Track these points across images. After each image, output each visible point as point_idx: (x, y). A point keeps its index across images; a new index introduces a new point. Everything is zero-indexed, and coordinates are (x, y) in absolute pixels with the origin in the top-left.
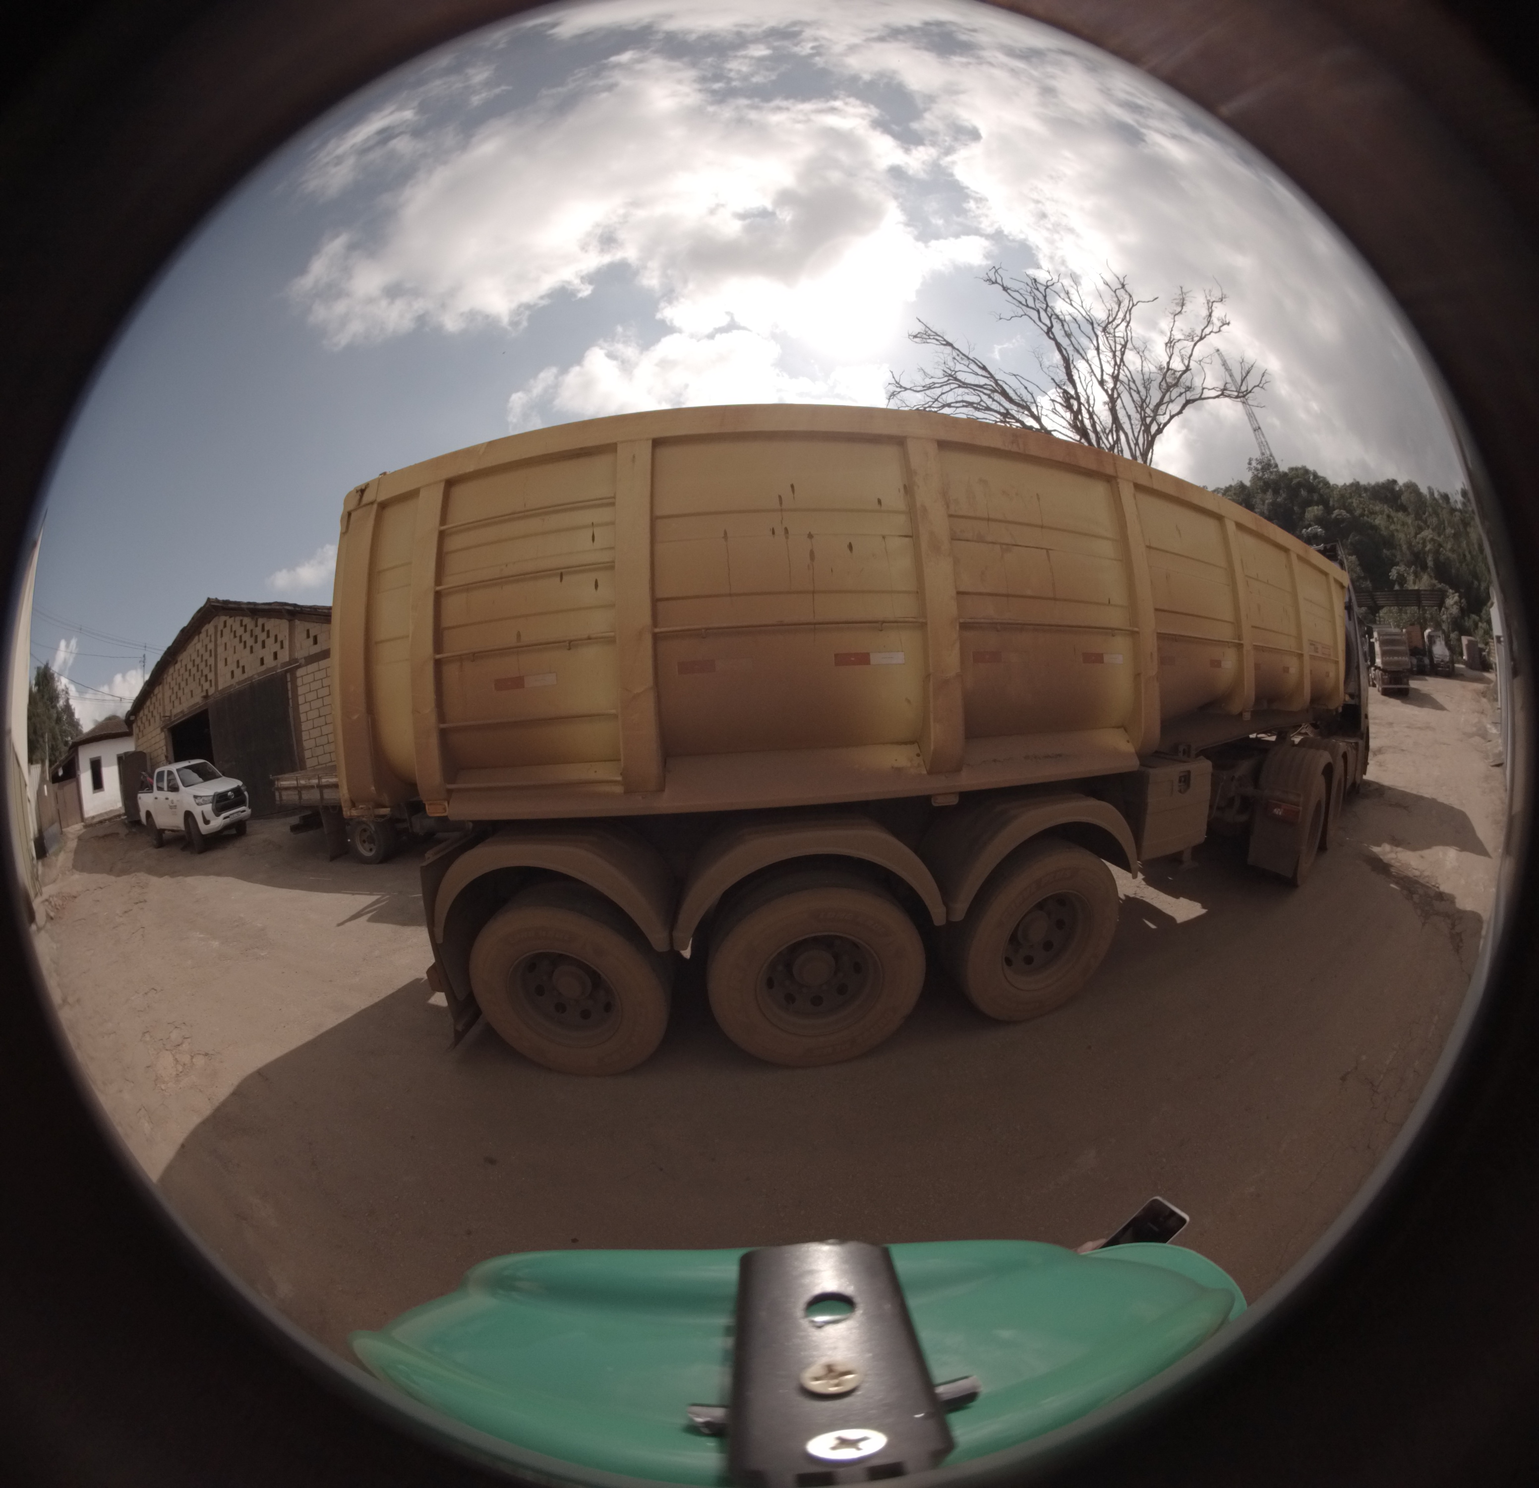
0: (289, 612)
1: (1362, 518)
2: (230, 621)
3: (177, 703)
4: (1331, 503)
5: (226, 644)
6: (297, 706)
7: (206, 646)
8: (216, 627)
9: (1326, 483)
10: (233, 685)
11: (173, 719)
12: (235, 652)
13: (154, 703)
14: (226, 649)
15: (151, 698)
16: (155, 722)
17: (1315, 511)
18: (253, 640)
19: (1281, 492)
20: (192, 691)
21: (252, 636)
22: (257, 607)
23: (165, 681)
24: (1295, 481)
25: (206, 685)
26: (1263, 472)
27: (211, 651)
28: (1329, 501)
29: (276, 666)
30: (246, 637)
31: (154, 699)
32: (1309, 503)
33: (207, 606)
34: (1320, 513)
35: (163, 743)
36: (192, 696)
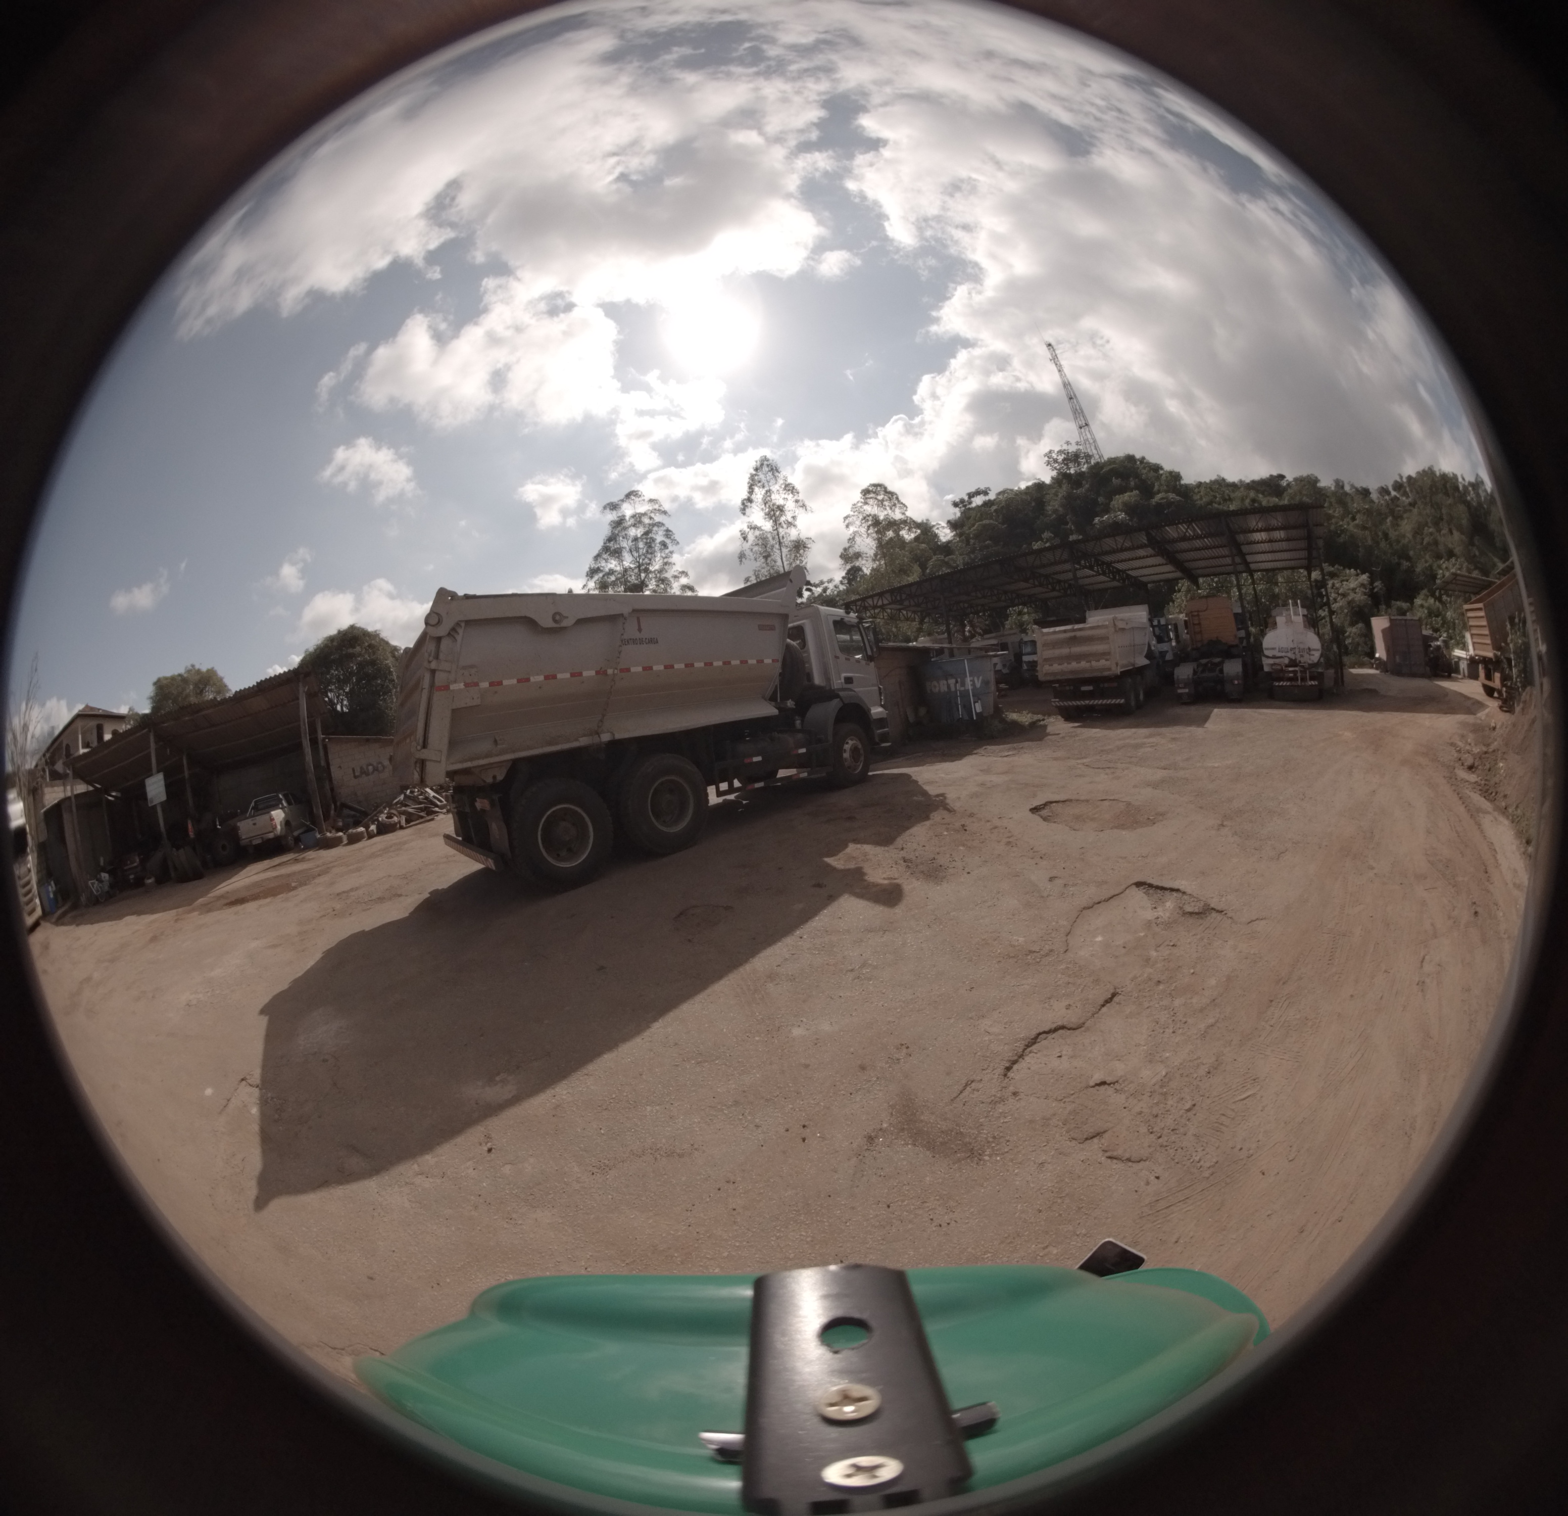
1: (1210, 506)
4: (1156, 488)
9: (1156, 468)
17: (1125, 498)
19: (1084, 482)
24: (1106, 469)
26: (1067, 464)
28: (1154, 485)
32: (1122, 490)
34: (1133, 500)
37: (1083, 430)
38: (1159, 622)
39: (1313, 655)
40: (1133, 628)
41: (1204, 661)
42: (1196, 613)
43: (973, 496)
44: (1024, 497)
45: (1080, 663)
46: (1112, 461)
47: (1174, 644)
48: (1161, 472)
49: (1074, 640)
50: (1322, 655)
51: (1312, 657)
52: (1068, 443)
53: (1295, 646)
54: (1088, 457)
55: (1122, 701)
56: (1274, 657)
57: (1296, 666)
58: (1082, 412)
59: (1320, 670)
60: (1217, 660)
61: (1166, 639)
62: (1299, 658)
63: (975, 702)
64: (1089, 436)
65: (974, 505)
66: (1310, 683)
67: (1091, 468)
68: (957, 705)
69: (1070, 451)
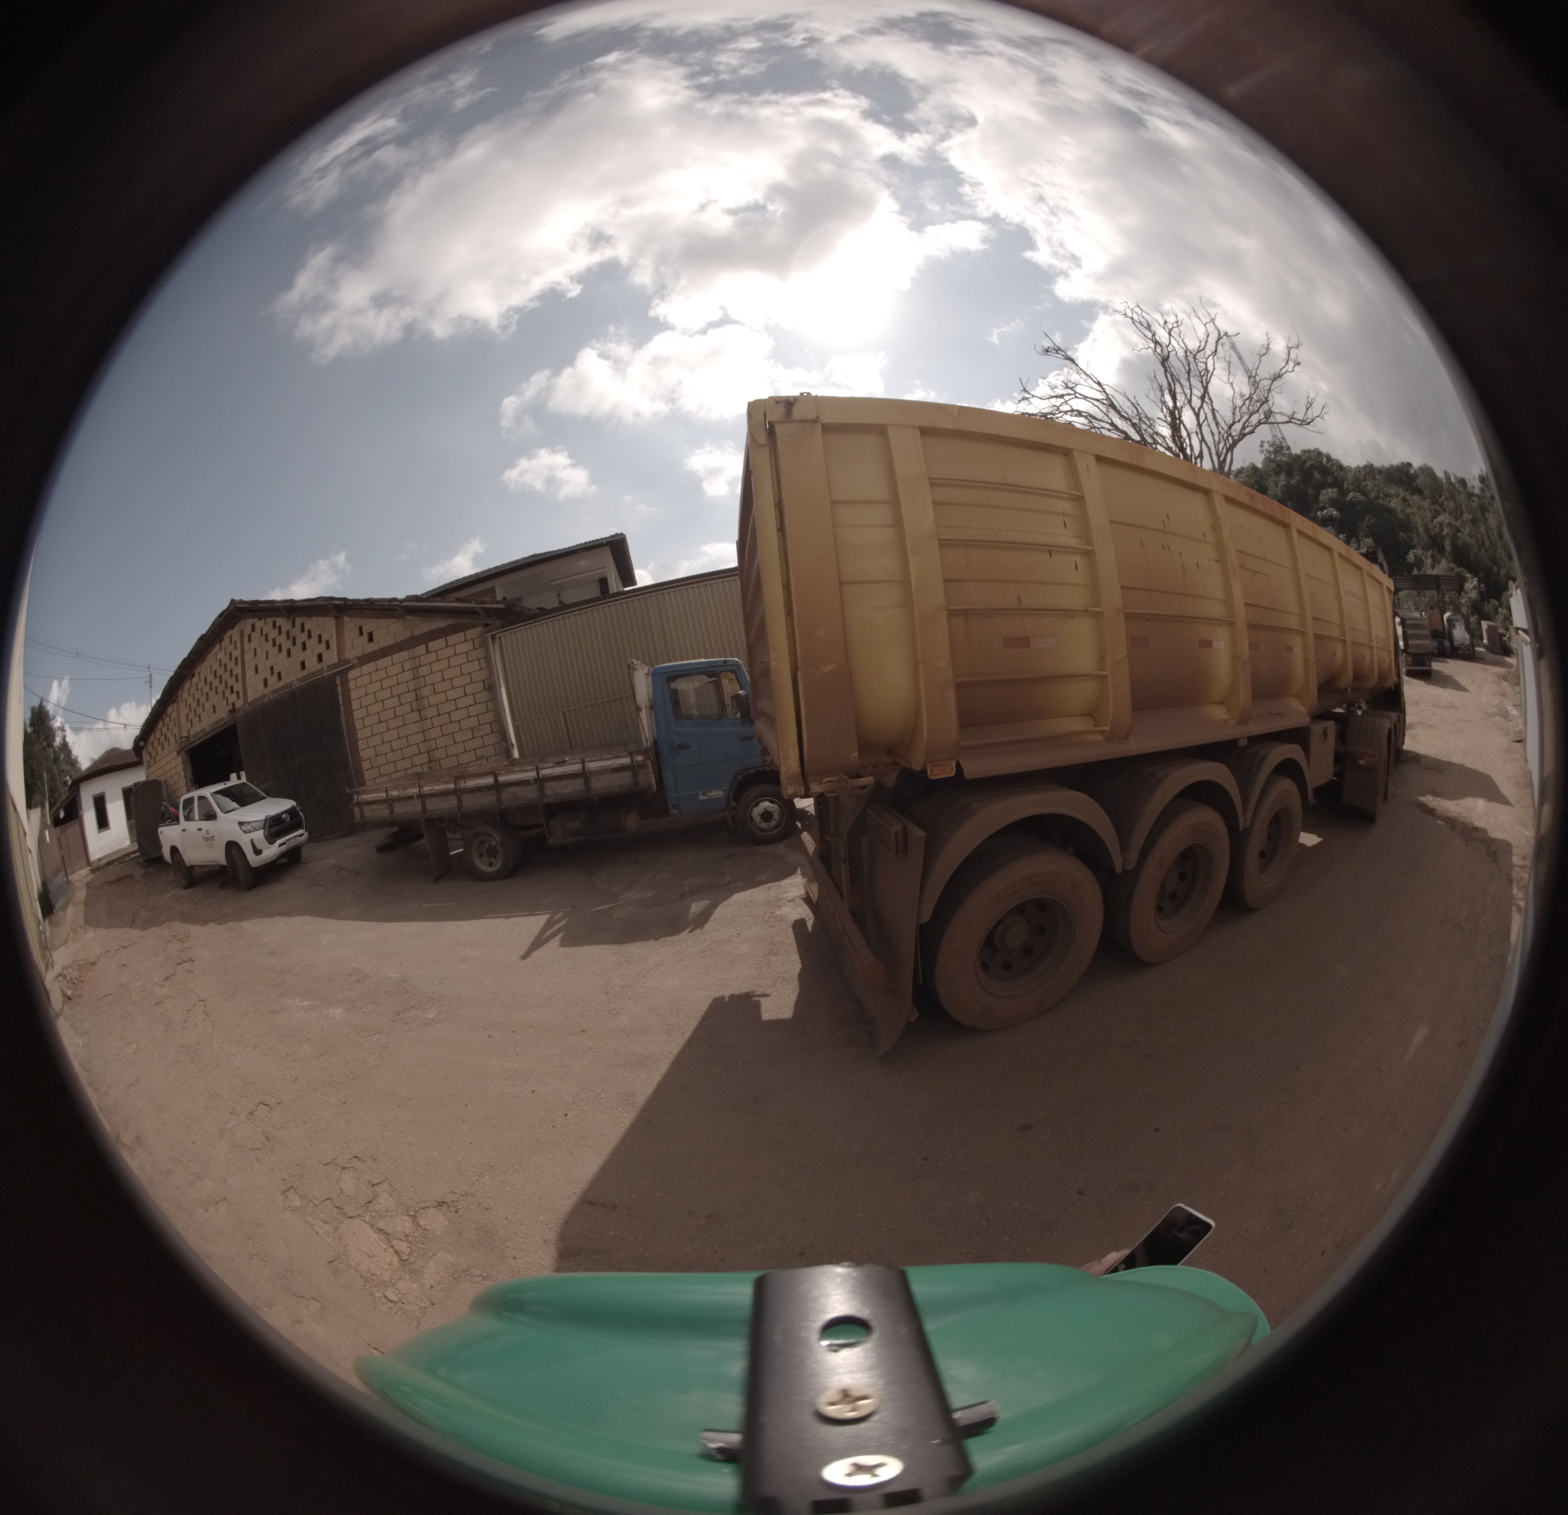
0: (336, 606)
1: (1376, 501)
2: (259, 624)
3: (195, 721)
4: (1346, 485)
5: (255, 649)
6: (350, 711)
7: (231, 654)
8: (242, 633)
9: (1339, 466)
10: (266, 694)
11: (192, 740)
12: (267, 658)
13: (168, 725)
14: (255, 655)
15: (163, 719)
16: (169, 745)
17: (1328, 494)
18: (290, 642)
19: (1294, 474)
20: (214, 706)
21: (288, 637)
22: (296, 604)
23: (180, 698)
24: (1308, 464)
25: (232, 698)
27: (236, 659)
28: (1343, 484)
29: (322, 669)
30: (282, 639)
31: (167, 720)
32: (1323, 485)
33: (230, 609)
34: (1334, 496)
35: (180, 767)
36: (215, 712)
46: (1306, 454)
48: (1343, 468)
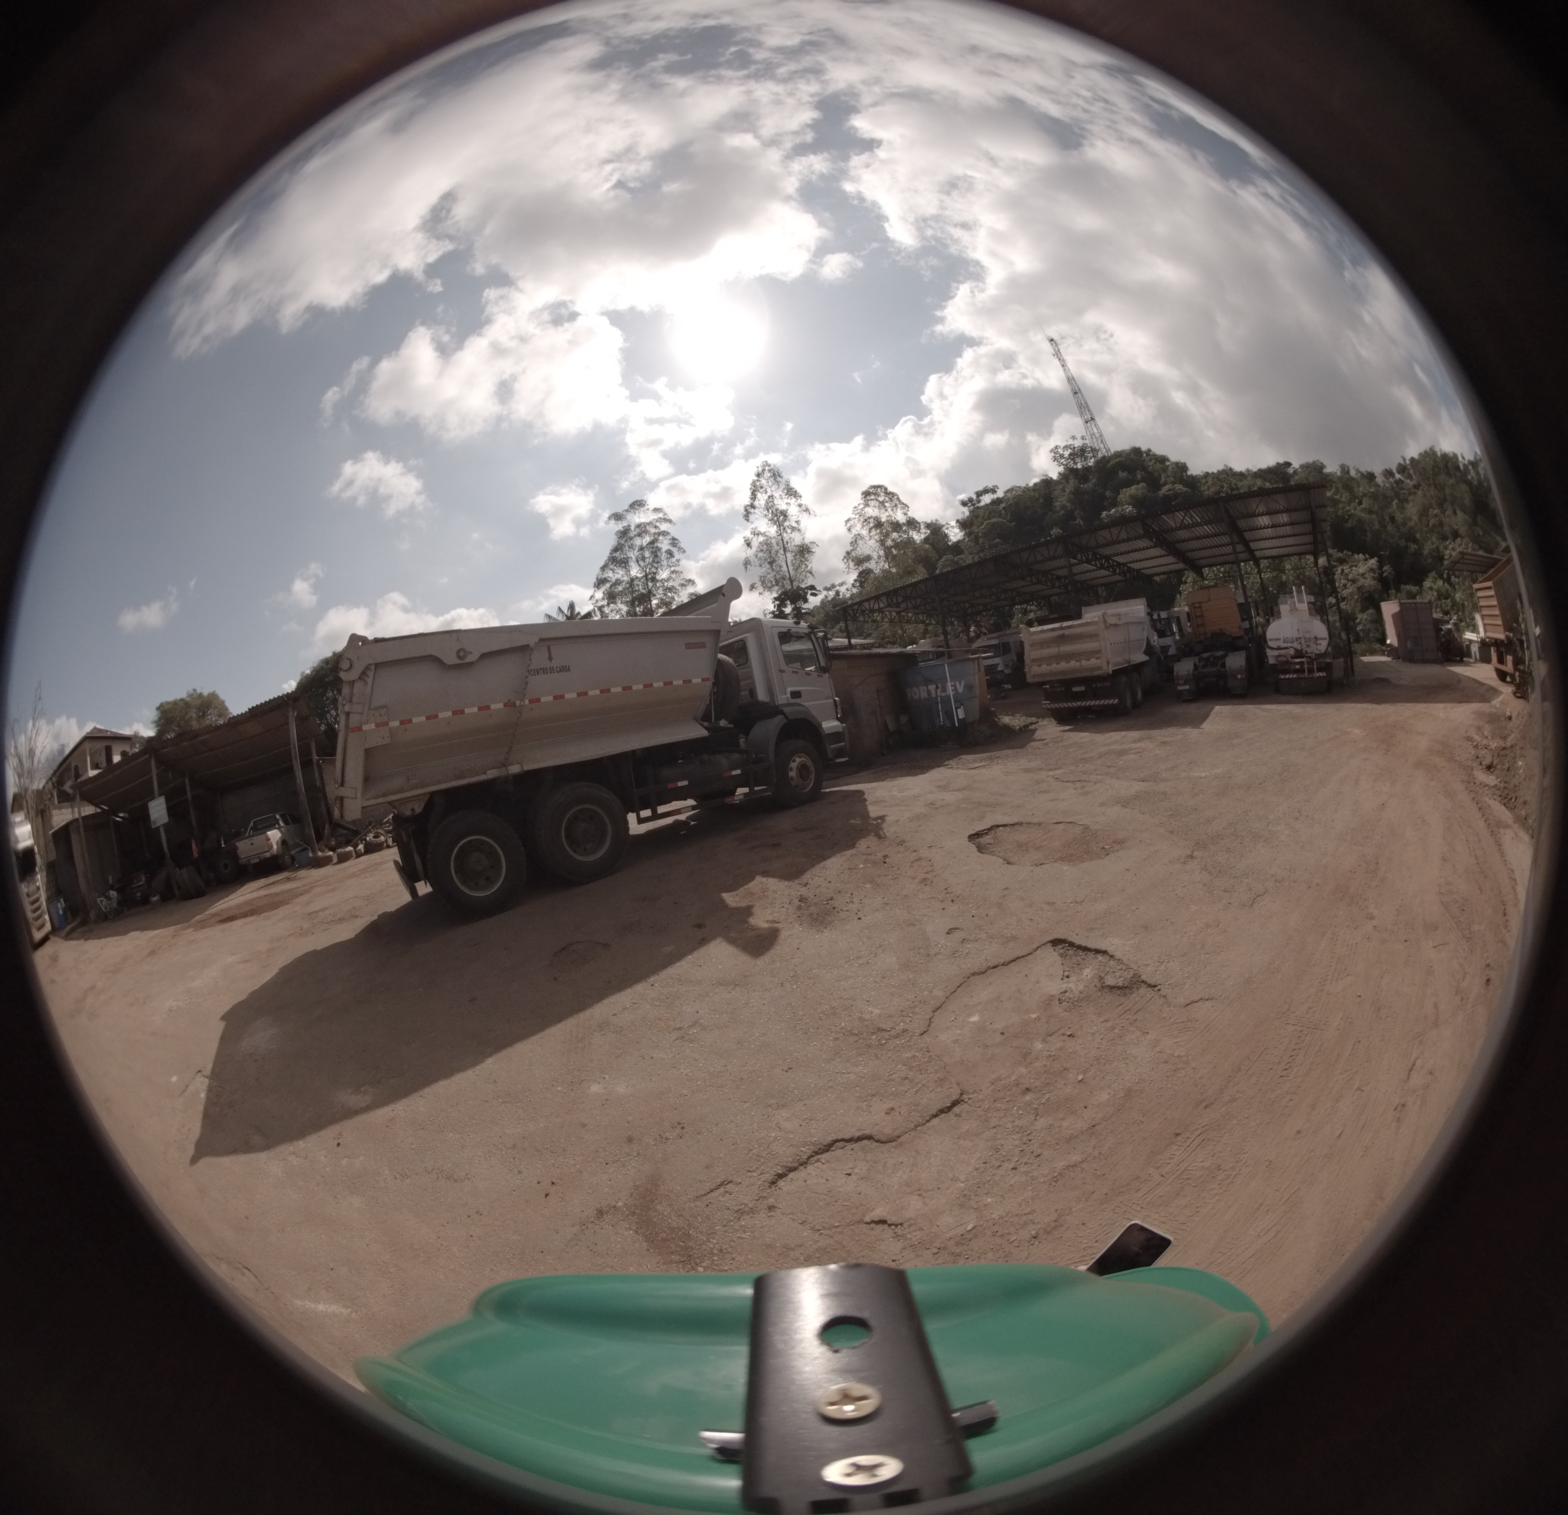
1: (1217, 496)
4: (1163, 480)
9: (1163, 460)
17: (1132, 491)
19: (1090, 477)
24: (1112, 462)
26: (1073, 459)
28: (1161, 477)
32: (1128, 484)
34: (1140, 493)
37: (1089, 424)
38: (1159, 615)
39: (1320, 644)
40: (1128, 624)
41: (1206, 655)
42: (1197, 605)
43: (981, 495)
44: (1032, 494)
45: (1069, 662)
46: (1118, 454)
47: (1178, 638)
48: (1168, 463)
49: (1062, 639)
50: (1329, 645)
51: (1319, 647)
52: (1073, 438)
53: (1301, 635)
54: (1094, 451)
55: (1116, 701)
56: (1279, 648)
57: (1302, 657)
58: (1087, 406)
59: (1328, 660)
60: (1220, 653)
61: (1169, 633)
62: (1305, 649)
63: (956, 709)
64: (1095, 431)
65: (982, 504)
66: (1318, 675)
67: (1097, 463)
68: (938, 711)
69: (1076, 446)
